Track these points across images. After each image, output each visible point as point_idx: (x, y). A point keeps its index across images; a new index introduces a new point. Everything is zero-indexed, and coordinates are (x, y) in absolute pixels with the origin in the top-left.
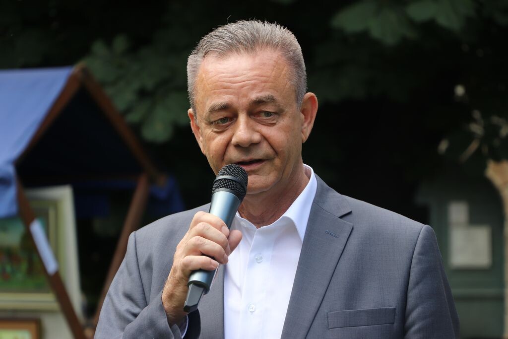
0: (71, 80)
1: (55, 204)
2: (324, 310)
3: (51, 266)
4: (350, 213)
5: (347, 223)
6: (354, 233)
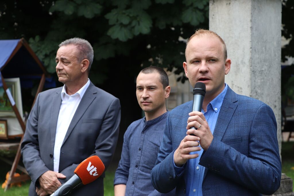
0: (19, 43)
1: (14, 83)
2: (83, 118)
3: (13, 103)
4: (96, 93)
5: (95, 96)
6: (96, 99)
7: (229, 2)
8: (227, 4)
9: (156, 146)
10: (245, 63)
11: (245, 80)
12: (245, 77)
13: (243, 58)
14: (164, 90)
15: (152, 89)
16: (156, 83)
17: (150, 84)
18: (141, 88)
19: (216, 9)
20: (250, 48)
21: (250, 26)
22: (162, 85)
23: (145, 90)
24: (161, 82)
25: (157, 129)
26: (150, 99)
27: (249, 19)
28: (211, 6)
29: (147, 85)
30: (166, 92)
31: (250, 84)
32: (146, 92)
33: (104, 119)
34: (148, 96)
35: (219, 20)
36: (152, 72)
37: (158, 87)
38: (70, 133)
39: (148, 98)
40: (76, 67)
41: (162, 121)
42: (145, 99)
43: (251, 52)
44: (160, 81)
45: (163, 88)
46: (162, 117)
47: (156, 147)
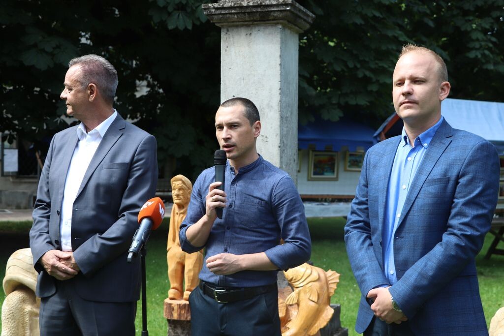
2: (103, 163)
6: (122, 136)
7: (249, 32)
8: (247, 34)
9: (258, 200)
10: (272, 107)
11: (271, 128)
12: (272, 124)
13: (270, 101)
14: (252, 127)
15: (235, 126)
16: (240, 119)
17: (231, 120)
18: (221, 127)
19: (231, 39)
20: (279, 89)
21: (280, 63)
22: (248, 121)
23: (225, 128)
24: (246, 117)
25: (254, 178)
26: (233, 140)
27: (278, 54)
28: (223, 36)
29: (227, 121)
30: (254, 130)
31: (279, 133)
32: (227, 131)
33: (132, 162)
34: (229, 136)
35: (235, 52)
36: (233, 105)
37: (243, 123)
38: (85, 183)
39: (229, 138)
40: (80, 95)
41: (258, 168)
42: (226, 140)
43: (280, 94)
44: (244, 115)
45: (249, 124)
46: (258, 163)
47: (259, 202)
